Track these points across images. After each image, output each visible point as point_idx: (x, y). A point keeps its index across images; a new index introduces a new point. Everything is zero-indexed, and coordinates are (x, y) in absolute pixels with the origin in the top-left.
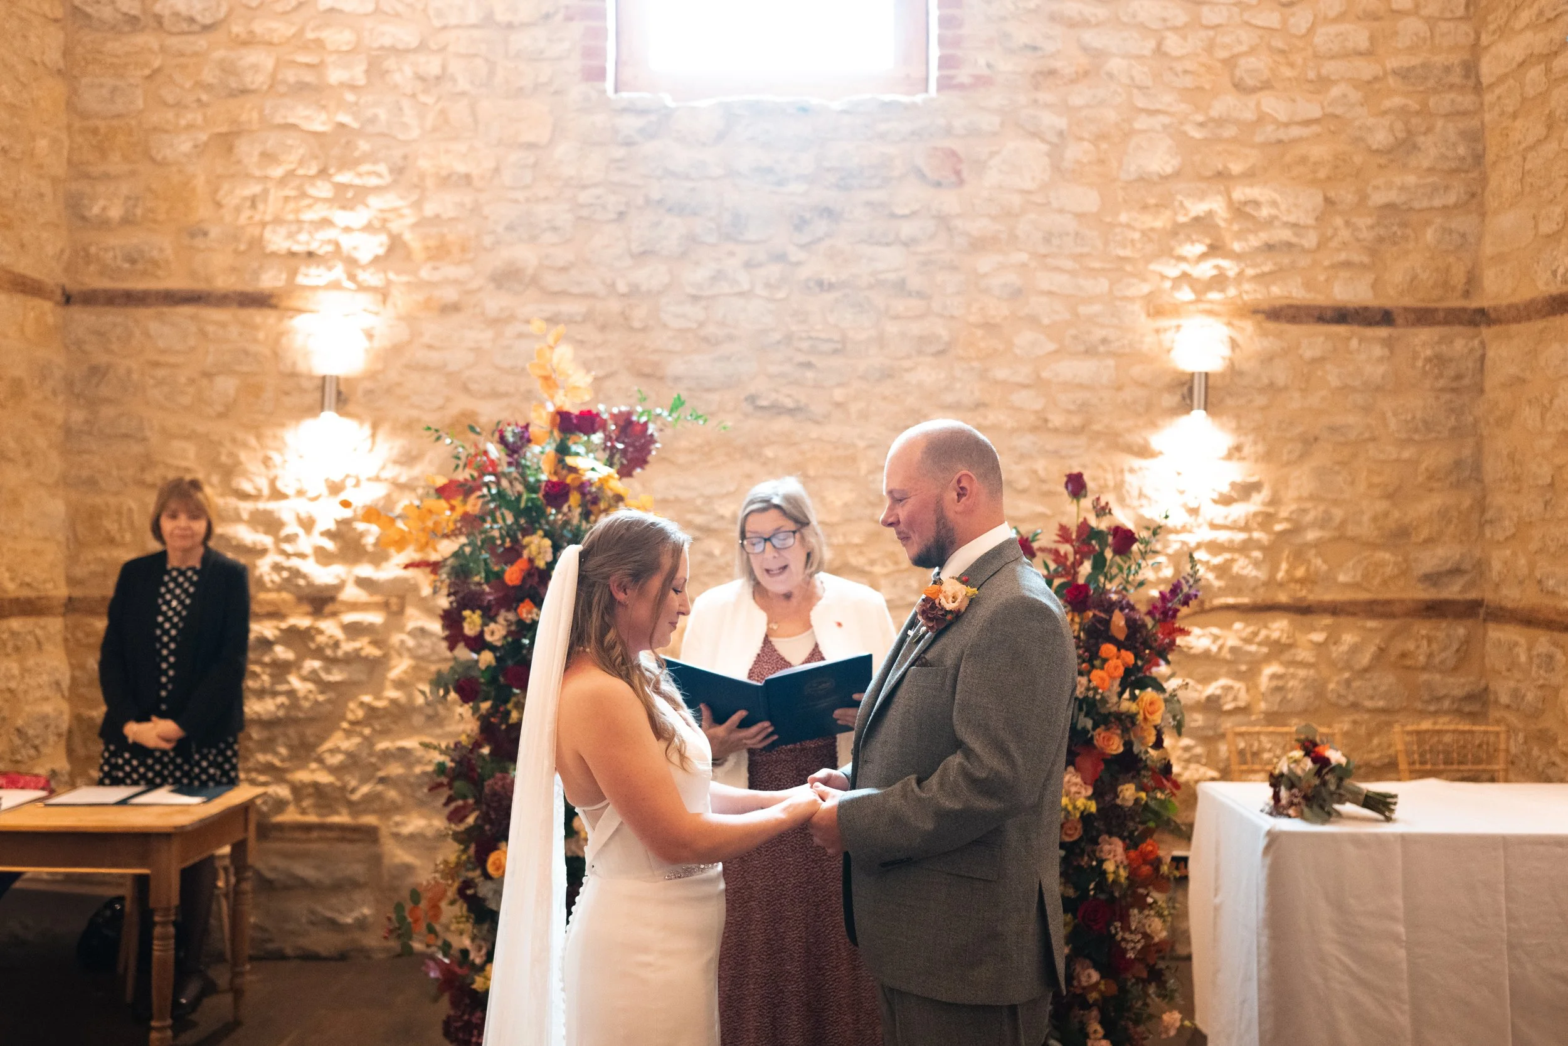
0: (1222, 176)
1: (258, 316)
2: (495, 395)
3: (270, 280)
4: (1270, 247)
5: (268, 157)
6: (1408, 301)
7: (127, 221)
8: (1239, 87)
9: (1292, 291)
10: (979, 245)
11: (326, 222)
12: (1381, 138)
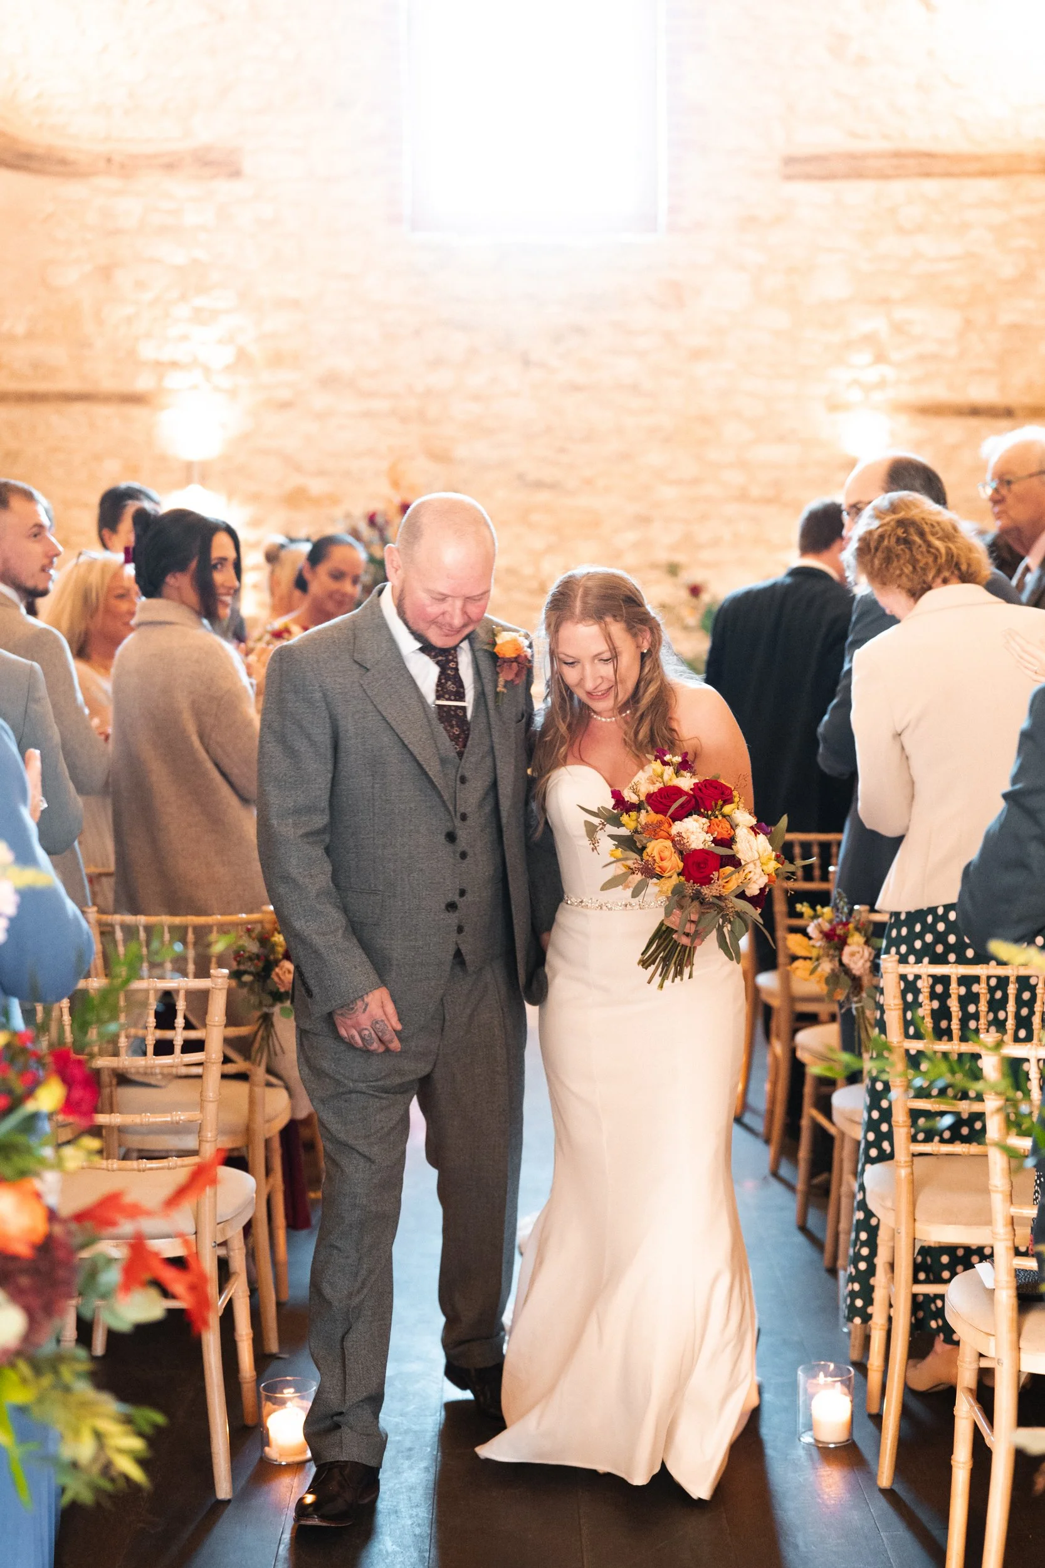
0: (885, 301)
1: (135, 411)
2: (321, 473)
3: (143, 383)
4: (922, 358)
5: (140, 285)
6: (1028, 400)
7: (30, 336)
8: (901, 230)
9: (939, 392)
10: (697, 354)
11: (184, 338)
12: (1008, 271)
